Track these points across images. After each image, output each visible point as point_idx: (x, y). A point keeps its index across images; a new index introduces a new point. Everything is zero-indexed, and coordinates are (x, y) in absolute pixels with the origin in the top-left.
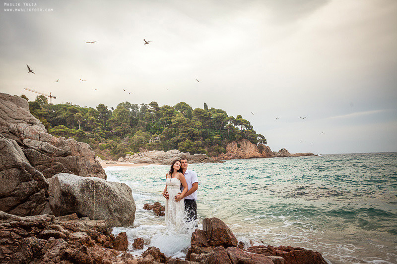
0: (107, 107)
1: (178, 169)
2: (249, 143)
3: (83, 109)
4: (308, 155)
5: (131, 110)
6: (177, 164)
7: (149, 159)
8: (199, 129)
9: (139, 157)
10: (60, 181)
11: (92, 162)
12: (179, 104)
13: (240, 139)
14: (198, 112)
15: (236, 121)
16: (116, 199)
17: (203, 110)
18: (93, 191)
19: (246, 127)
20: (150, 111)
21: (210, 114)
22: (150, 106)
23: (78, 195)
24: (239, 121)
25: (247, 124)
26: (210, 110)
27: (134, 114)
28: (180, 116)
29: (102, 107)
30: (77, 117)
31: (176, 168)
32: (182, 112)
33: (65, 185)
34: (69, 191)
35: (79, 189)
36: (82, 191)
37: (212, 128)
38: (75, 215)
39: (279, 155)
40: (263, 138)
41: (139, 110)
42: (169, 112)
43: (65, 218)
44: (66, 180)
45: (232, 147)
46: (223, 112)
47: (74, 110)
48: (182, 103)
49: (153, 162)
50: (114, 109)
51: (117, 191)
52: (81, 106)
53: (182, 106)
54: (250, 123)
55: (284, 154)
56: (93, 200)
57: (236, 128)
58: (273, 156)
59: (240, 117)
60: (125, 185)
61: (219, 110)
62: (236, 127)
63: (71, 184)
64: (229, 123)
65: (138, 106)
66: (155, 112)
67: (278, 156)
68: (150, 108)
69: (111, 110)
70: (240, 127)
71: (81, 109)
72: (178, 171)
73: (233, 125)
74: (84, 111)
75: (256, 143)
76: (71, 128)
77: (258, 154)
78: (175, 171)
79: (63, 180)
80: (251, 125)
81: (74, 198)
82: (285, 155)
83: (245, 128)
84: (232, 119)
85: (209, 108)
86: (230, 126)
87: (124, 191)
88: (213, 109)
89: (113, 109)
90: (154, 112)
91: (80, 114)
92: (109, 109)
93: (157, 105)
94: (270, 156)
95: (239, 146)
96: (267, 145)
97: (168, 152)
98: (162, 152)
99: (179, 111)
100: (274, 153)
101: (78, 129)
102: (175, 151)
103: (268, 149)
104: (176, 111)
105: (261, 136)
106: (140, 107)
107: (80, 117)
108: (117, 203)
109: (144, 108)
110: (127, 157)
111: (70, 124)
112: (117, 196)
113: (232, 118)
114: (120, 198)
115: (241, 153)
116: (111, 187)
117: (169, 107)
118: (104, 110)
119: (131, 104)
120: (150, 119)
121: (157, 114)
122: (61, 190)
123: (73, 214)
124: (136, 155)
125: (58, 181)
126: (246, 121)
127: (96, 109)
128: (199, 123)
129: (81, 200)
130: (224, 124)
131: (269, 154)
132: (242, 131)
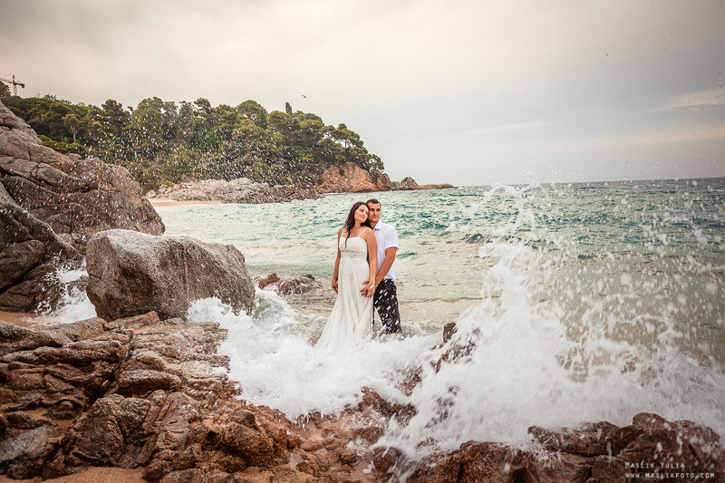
0: (121, 105)
1: (364, 220)
2: (357, 169)
3: (79, 108)
4: (443, 187)
5: (163, 111)
6: (362, 211)
7: (201, 194)
8: (278, 145)
9: (182, 190)
10: (115, 247)
11: (137, 202)
12: (244, 103)
13: (343, 162)
14: (276, 117)
15: (337, 132)
16: (223, 277)
17: (284, 114)
18: (184, 265)
19: (354, 142)
20: (196, 114)
21: (296, 120)
22: (196, 106)
23: (156, 274)
24: (341, 132)
25: (354, 138)
26: (296, 115)
27: (168, 117)
28: (248, 123)
29: (112, 106)
30: (67, 121)
31: (360, 218)
32: (249, 116)
33: (128, 254)
34: (138, 267)
35: (157, 263)
36: (164, 265)
37: (299, 143)
38: (153, 314)
39: (402, 187)
40: (379, 160)
41: (178, 112)
42: (228, 117)
43: (134, 322)
44: (128, 245)
45: (331, 174)
46: (317, 118)
47: (62, 109)
48: (250, 102)
49: (208, 198)
50: (134, 109)
51: (224, 261)
52: (74, 103)
53: (250, 107)
54: (358, 137)
55: (409, 185)
56: (185, 282)
57: (337, 145)
58: (393, 188)
59: (342, 126)
60: (233, 248)
61: (309, 115)
62: (337, 142)
63: (142, 253)
64: (326, 136)
65: (176, 104)
66: (205, 116)
67: (401, 189)
68: (196, 108)
69: (129, 110)
70: (343, 143)
71: (73, 107)
72: (362, 225)
73: (333, 139)
74: (81, 111)
75: (368, 169)
76: (59, 140)
77: (371, 185)
78: (357, 224)
79: (122, 245)
80: (361, 139)
81: (149, 281)
82: (411, 186)
83: (351, 145)
84: (330, 130)
85: (294, 111)
86: (328, 141)
87: (234, 262)
88: (299, 113)
89: (131, 109)
90: (203, 115)
91: (73, 116)
92: (125, 109)
93: (209, 105)
94: (388, 189)
95: (342, 173)
96: (385, 172)
97: (233, 183)
98: (223, 182)
99: (245, 116)
100: (394, 184)
101: (72, 142)
102: (245, 180)
103: (385, 178)
104: (239, 115)
105: (374, 157)
106: (180, 106)
107: (74, 121)
108: (225, 285)
109: (186, 108)
110: (161, 190)
111: (58, 134)
112: (225, 272)
113: (331, 128)
114: (231, 275)
115: (345, 184)
116: (214, 254)
117: (228, 108)
118: (115, 111)
119: (163, 100)
120: (198, 127)
121: (208, 120)
122: (119, 266)
123: (150, 313)
124: (176, 186)
125: (110, 246)
126: (353, 133)
127: (102, 108)
128: (278, 135)
129: (163, 285)
130: (319, 137)
131: (387, 186)
132: (347, 149)
